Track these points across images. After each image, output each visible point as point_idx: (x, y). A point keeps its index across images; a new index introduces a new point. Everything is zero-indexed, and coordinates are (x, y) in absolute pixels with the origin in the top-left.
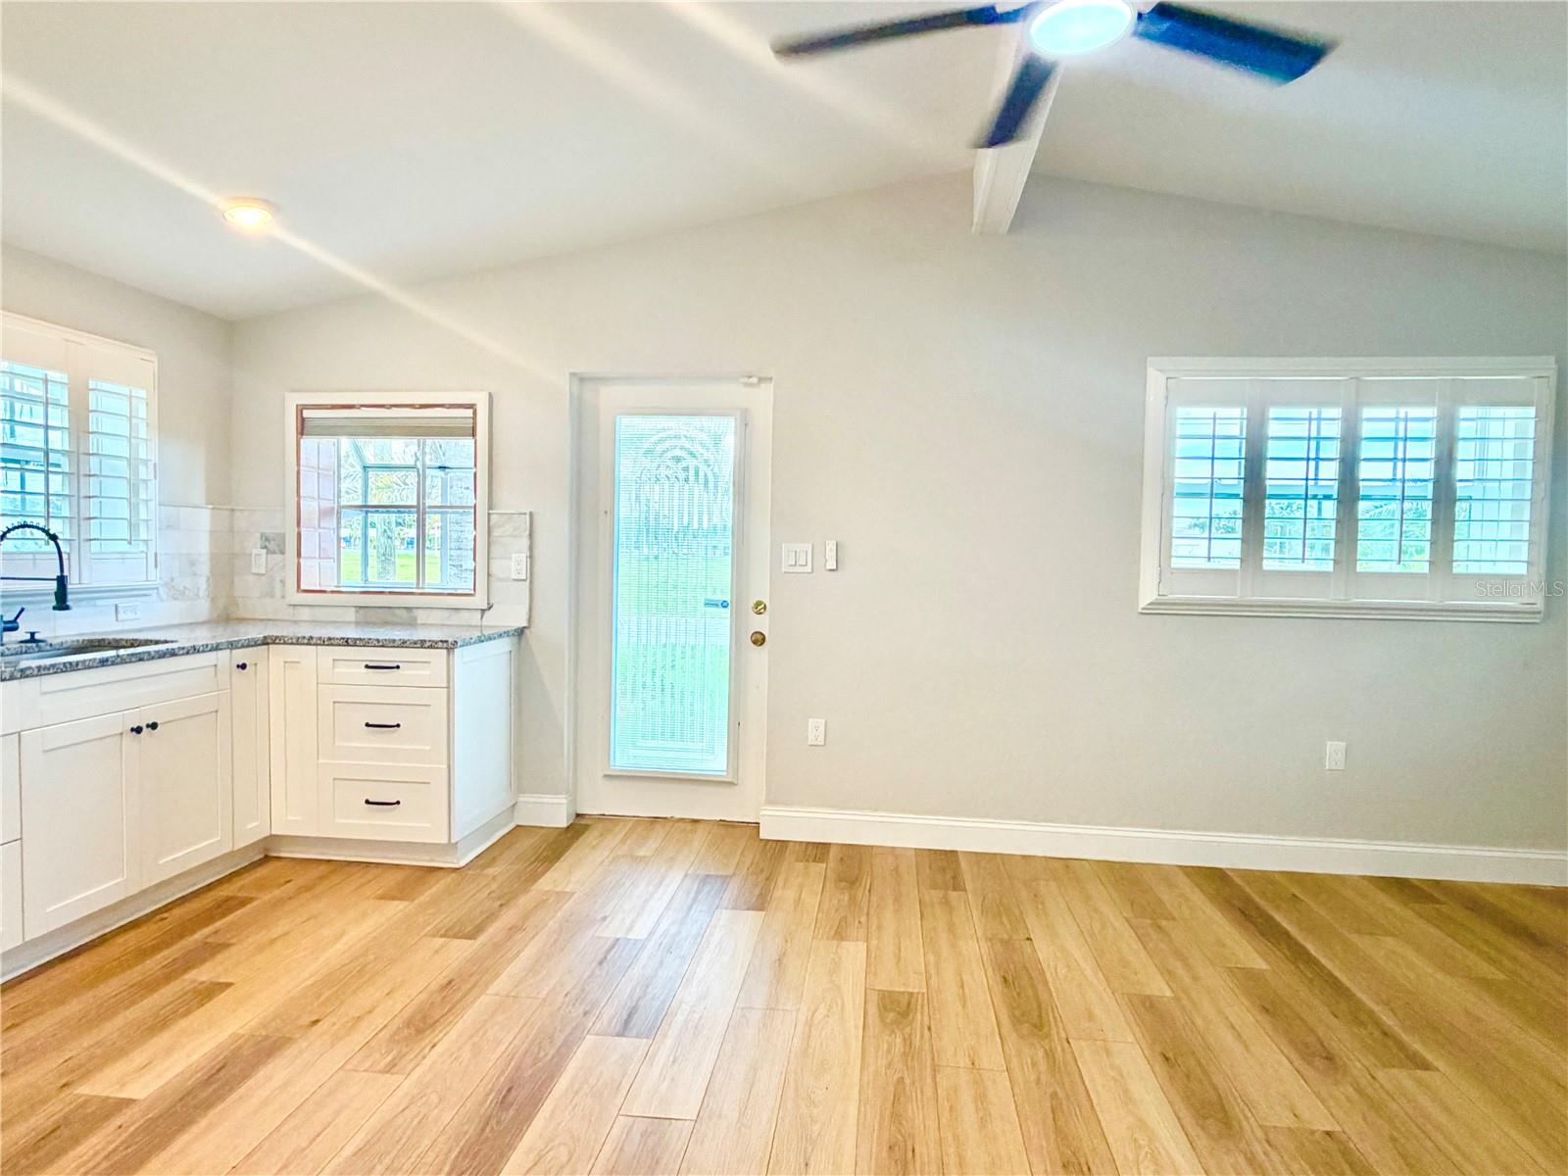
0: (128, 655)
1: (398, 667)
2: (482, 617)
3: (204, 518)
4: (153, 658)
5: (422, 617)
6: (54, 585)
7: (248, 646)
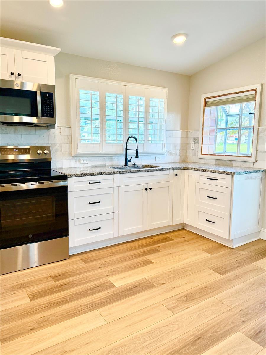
0: (145, 170)
1: (217, 180)
2: (253, 165)
3: (179, 134)
4: (151, 171)
5: (234, 164)
6: (135, 151)
7: (178, 170)
